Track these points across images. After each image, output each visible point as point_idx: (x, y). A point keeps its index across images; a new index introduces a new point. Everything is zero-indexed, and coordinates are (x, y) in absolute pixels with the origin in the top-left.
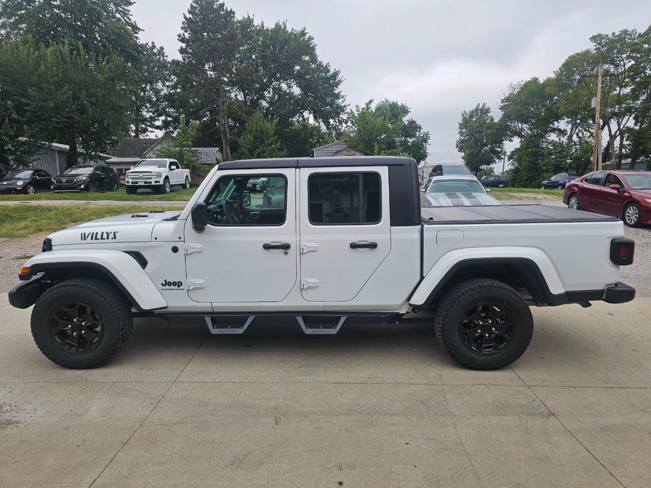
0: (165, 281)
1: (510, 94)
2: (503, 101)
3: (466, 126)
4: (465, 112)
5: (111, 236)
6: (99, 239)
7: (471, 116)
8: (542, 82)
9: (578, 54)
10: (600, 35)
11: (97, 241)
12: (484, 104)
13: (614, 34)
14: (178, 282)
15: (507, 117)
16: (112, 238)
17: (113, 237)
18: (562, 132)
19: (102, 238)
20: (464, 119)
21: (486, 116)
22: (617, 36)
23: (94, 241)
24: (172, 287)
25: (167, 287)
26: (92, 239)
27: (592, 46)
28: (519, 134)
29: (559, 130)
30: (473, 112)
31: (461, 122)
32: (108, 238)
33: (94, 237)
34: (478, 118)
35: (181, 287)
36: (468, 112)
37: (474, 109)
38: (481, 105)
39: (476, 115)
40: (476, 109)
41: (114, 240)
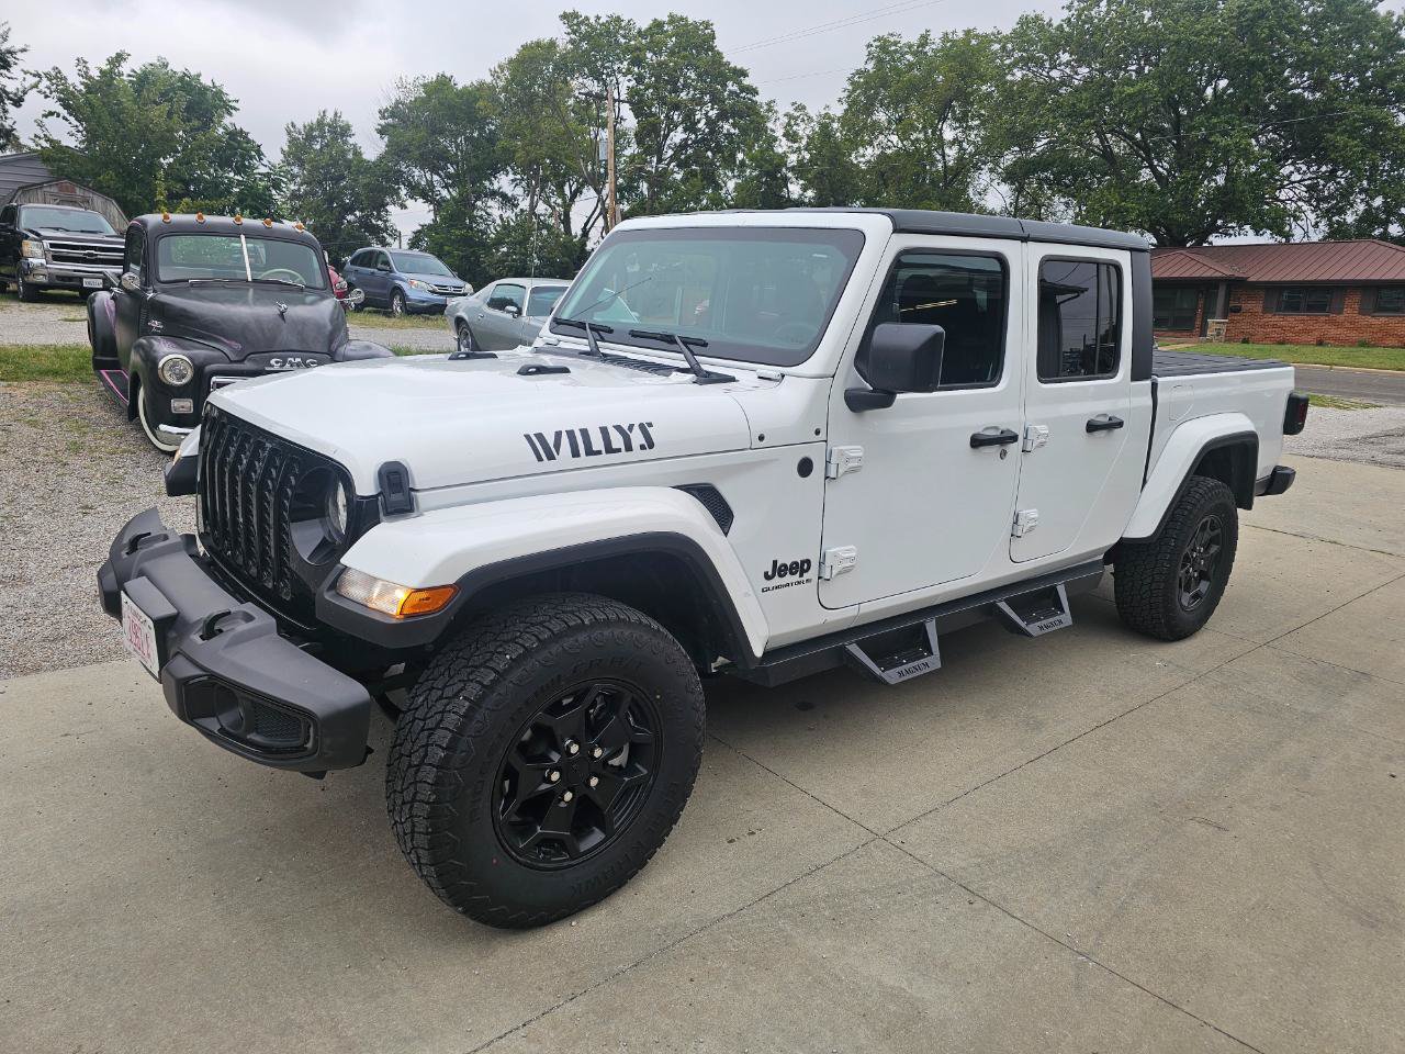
0: (775, 562)
1: (398, 102)
2: (382, 114)
3: (299, 159)
4: (293, 126)
5: (637, 438)
6: (599, 452)
7: (310, 138)
8: (460, 87)
9: (538, 44)
10: (575, 15)
11: (593, 460)
12: (336, 114)
13: (598, 18)
14: (803, 562)
15: (397, 151)
16: (642, 447)
17: (644, 442)
18: (508, 201)
19: (610, 449)
20: (293, 141)
21: (345, 143)
22: (603, 24)
23: (584, 460)
24: (789, 578)
25: (777, 581)
26: (576, 454)
27: (560, 35)
28: (425, 193)
29: (504, 196)
30: (311, 129)
31: (286, 148)
32: (629, 448)
33: (580, 444)
34: (327, 145)
35: (806, 576)
36: (300, 126)
37: (315, 121)
38: (330, 116)
39: (323, 137)
40: (320, 123)
41: (648, 454)
